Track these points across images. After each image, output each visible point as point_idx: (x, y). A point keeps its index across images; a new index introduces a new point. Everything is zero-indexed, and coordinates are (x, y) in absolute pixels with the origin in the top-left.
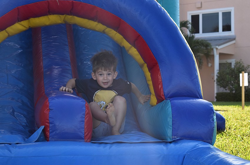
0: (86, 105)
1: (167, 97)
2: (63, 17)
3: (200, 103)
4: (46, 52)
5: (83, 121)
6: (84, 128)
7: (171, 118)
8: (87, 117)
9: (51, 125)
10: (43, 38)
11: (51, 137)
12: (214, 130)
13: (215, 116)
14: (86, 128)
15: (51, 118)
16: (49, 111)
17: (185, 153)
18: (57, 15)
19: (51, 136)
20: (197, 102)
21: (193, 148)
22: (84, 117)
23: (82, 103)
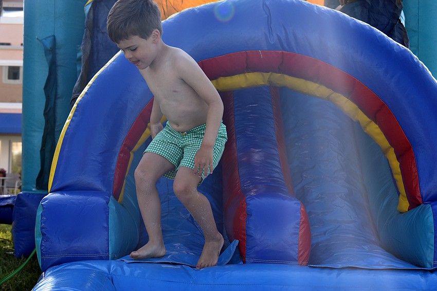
0: (302, 209)
1: (426, 200)
2: (267, 75)
4: (241, 128)
5: (297, 234)
6: (298, 244)
7: (432, 233)
10: (237, 107)
11: (248, 257)
14: (301, 245)
16: (245, 217)
18: (258, 73)
22: (298, 228)
23: (296, 206)
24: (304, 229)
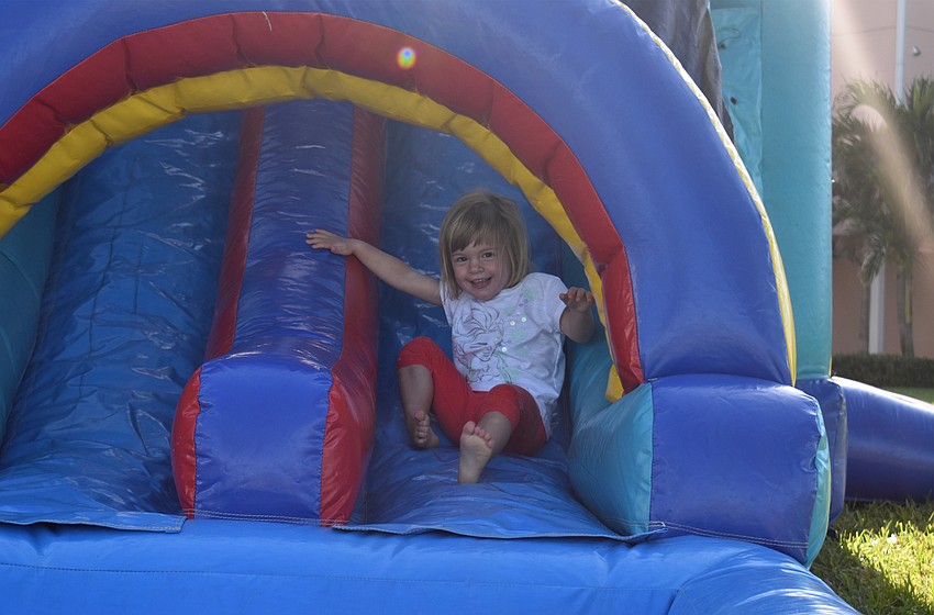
0: (334, 393)
1: (653, 374)
2: (297, 73)
3: (770, 400)
4: (265, 202)
5: (315, 452)
6: (319, 477)
7: (648, 452)
8: (334, 438)
9: (203, 462)
10: (266, 152)
11: (200, 506)
12: (817, 502)
13: (823, 449)
14: (328, 479)
15: (201, 435)
16: (196, 411)
17: (676, 587)
18: (275, 67)
19: (199, 502)
20: (756, 397)
21: (710, 570)
22: (319, 438)
23: (318, 384)
24: (337, 441)
